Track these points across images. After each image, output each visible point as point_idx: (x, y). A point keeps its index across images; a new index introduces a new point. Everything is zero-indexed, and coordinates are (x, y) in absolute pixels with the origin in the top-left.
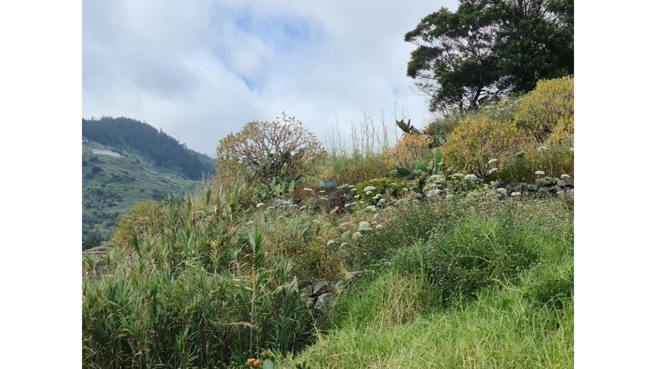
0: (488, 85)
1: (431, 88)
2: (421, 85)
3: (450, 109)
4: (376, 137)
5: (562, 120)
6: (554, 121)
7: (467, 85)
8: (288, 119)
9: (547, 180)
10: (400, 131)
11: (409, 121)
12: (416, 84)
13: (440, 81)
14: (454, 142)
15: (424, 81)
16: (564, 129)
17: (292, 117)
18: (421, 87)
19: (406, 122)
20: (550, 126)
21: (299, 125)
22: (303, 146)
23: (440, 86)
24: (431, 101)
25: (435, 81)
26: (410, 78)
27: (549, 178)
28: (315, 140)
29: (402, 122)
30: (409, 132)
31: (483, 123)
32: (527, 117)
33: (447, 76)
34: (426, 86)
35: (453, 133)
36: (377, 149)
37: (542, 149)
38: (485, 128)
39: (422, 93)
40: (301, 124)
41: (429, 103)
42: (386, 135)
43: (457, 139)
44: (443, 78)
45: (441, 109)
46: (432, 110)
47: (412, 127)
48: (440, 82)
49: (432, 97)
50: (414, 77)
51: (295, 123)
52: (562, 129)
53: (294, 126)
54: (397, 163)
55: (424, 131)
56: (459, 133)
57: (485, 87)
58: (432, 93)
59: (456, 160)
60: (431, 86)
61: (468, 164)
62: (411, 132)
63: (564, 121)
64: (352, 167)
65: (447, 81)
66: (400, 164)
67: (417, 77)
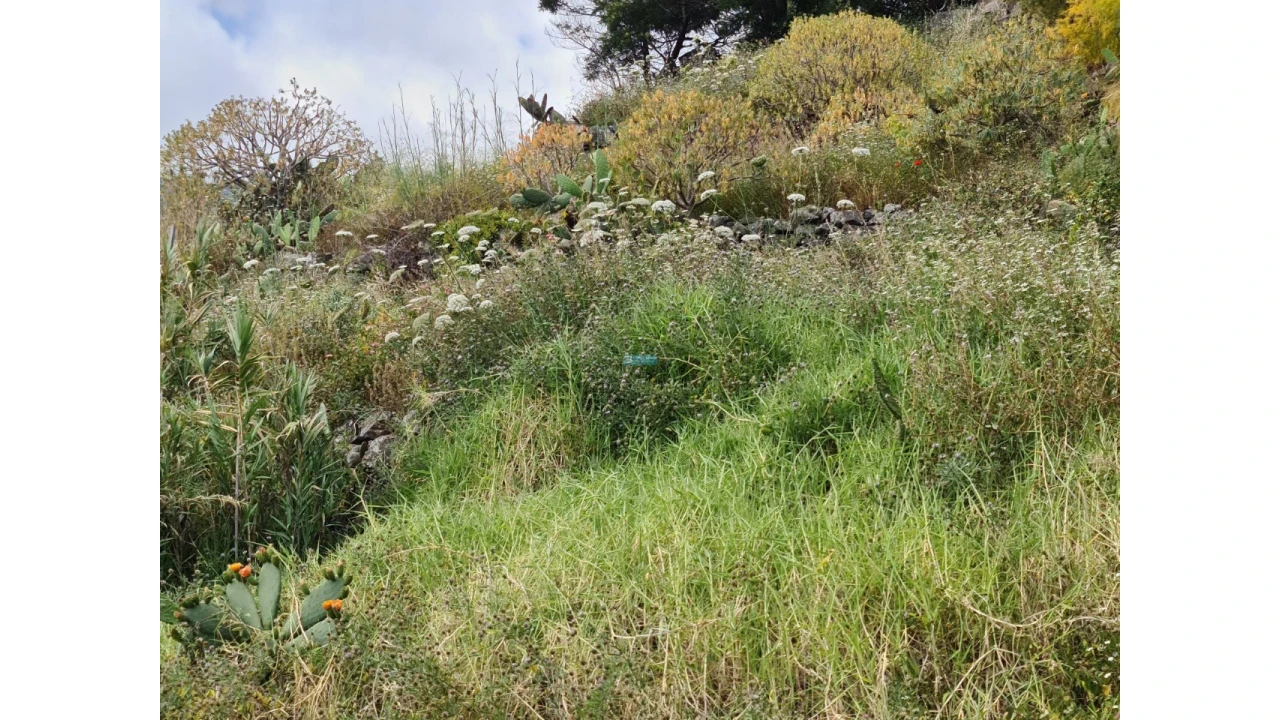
0: (697, 28)
1: (588, 34)
2: (568, 27)
3: (625, 75)
4: (480, 130)
5: (839, 96)
6: (824, 98)
7: (658, 28)
8: (304, 94)
9: (811, 211)
10: (528, 119)
11: (546, 96)
12: (558, 26)
13: (604, 19)
14: (633, 138)
15: (573, 21)
16: (843, 114)
17: (311, 90)
18: (568, 31)
19: (539, 100)
20: (817, 108)
21: (326, 107)
22: (335, 148)
23: (604, 29)
24: (587, 59)
25: (596, 20)
26: (547, 13)
27: (814, 207)
28: (358, 136)
29: (531, 99)
30: (544, 120)
31: (689, 101)
32: (774, 91)
33: (618, 9)
34: (577, 30)
35: (631, 120)
36: (482, 153)
37: (801, 151)
38: (693, 112)
39: (570, 43)
40: (329, 103)
41: (585, 64)
42: (499, 123)
43: (638, 133)
44: (610, 13)
45: (608, 75)
46: (591, 77)
47: (551, 109)
48: (605, 22)
49: (589, 52)
50: (553, 10)
51: (318, 101)
52: (840, 112)
53: (315, 107)
54: (523, 181)
55: (574, 118)
56: (642, 122)
57: (693, 32)
58: (589, 44)
59: (637, 173)
60: (588, 29)
61: (660, 182)
62: (548, 119)
63: (843, 98)
64: (434, 190)
65: (618, 19)
66: (529, 182)
67: (560, 11)
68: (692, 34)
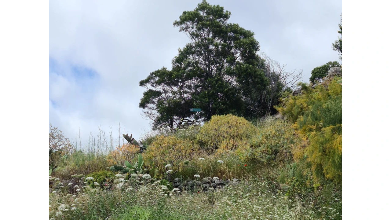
0: (189, 116)
1: (154, 115)
2: (148, 113)
4: (105, 144)
5: (225, 141)
6: (220, 141)
7: (177, 115)
8: (53, 129)
9: (209, 179)
10: (126, 141)
11: (132, 135)
12: (145, 112)
13: (159, 111)
14: (152, 151)
15: (150, 111)
16: (226, 147)
17: (56, 127)
18: (148, 114)
19: (129, 136)
20: (218, 145)
21: (60, 133)
22: (61, 147)
23: (159, 115)
24: (153, 124)
25: (156, 111)
26: (142, 108)
27: (210, 178)
28: (69, 143)
29: (127, 135)
31: (171, 140)
32: (204, 138)
33: (163, 108)
34: (151, 114)
35: (152, 145)
36: (105, 151)
37: (202, 159)
38: (172, 143)
39: (148, 118)
40: (61, 132)
41: (152, 125)
42: (112, 143)
43: (153, 149)
44: (160, 110)
45: (159, 129)
46: (154, 130)
47: (133, 139)
48: (159, 112)
49: (154, 121)
50: (144, 108)
51: (57, 131)
52: (225, 146)
53: (56, 133)
54: (115, 162)
55: (140, 142)
56: (155, 145)
58: (154, 119)
59: (152, 162)
60: (154, 114)
62: (132, 142)
63: (226, 142)
64: (87, 163)
65: (163, 111)
66: (118, 163)
67: (146, 108)
68: (187, 118)
